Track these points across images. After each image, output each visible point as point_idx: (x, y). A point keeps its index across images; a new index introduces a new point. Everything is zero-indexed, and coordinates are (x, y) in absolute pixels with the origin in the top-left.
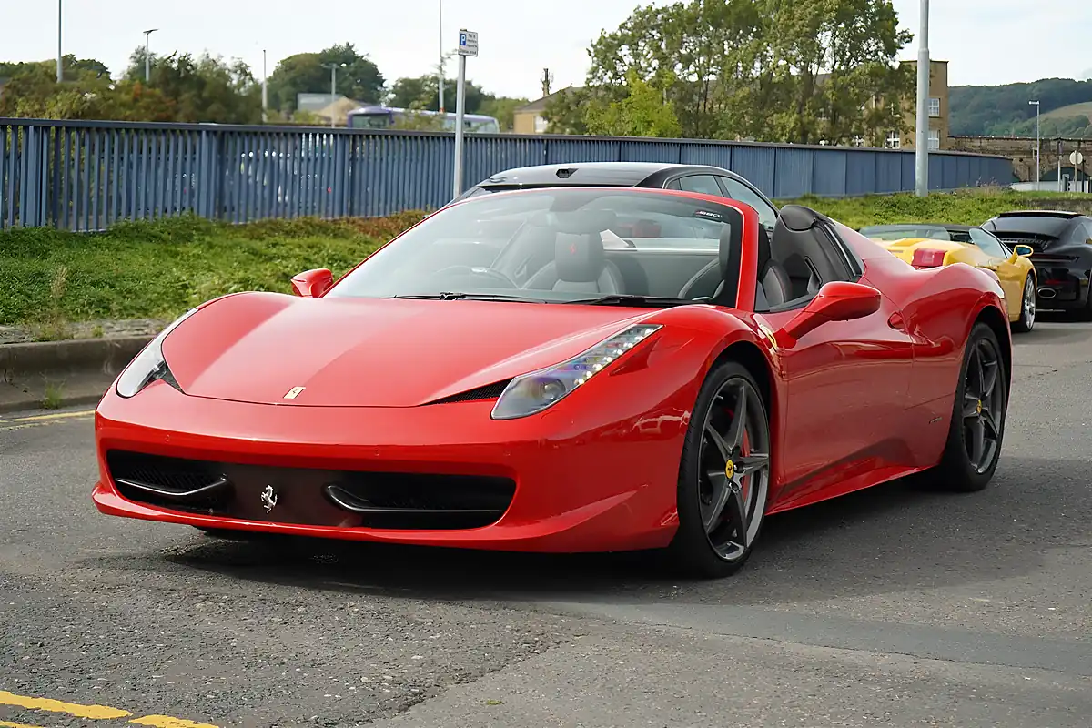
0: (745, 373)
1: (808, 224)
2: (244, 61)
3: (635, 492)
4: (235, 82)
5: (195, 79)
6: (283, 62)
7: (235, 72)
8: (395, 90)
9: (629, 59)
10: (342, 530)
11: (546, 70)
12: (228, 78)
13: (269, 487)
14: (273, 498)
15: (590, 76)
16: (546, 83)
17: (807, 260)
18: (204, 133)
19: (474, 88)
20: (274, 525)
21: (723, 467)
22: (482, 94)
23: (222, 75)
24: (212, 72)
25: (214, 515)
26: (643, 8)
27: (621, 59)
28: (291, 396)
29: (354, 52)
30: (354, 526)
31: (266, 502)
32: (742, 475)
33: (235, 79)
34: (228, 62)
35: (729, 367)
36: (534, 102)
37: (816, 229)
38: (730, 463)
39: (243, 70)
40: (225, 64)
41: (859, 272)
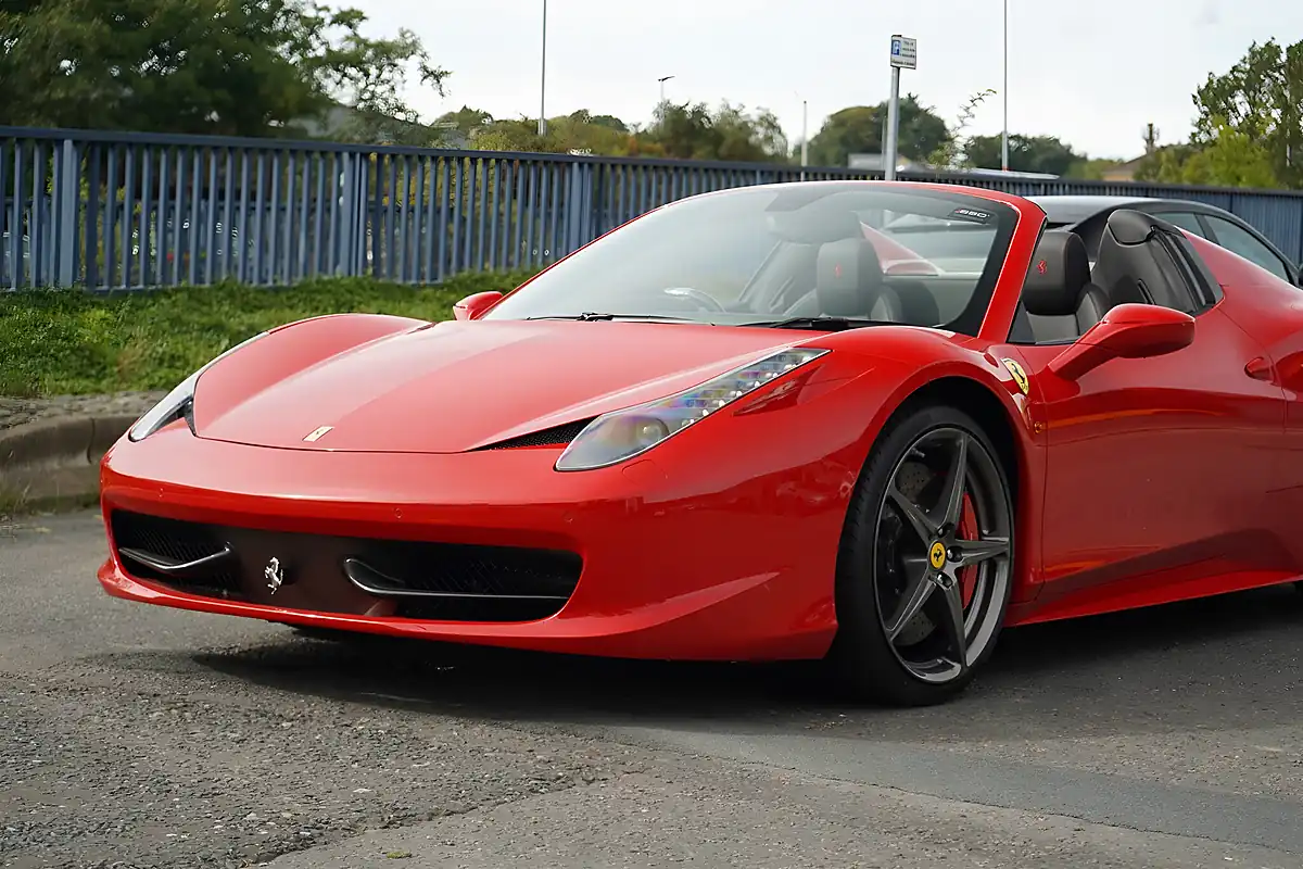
0: (967, 422)
1: (1142, 236)
2: (771, 112)
3: (776, 574)
4: (761, 136)
5: (712, 134)
6: (832, 116)
7: (761, 125)
8: (967, 150)
9: (1244, 109)
10: (369, 620)
11: (1151, 125)
12: (751, 132)
13: (274, 560)
14: (278, 575)
15: (1196, 130)
16: (1150, 140)
17: (1140, 285)
18: (576, 165)
19: (1062, 147)
20: (285, 612)
21: (924, 552)
22: (1072, 155)
23: (745, 129)
24: (731, 124)
25: (229, 598)
26: (1261, 44)
27: (1235, 110)
28: (313, 437)
29: (917, 105)
30: (384, 615)
31: (270, 580)
32: (960, 564)
33: (761, 132)
34: (751, 112)
35: (936, 414)
36: (1130, 162)
37: (1154, 242)
38: (937, 547)
39: (771, 124)
40: (748, 115)
41: (1211, 300)
